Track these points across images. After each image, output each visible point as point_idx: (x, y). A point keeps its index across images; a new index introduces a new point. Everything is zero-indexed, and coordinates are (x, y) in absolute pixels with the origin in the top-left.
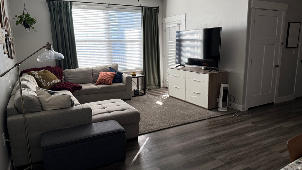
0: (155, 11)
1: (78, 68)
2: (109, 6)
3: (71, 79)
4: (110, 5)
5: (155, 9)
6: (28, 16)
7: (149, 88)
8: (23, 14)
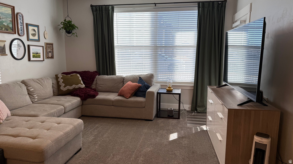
0: (220, 6)
1: (115, 75)
2: (155, 6)
3: (100, 86)
4: (156, 4)
5: (220, 3)
6: (70, 22)
7: (200, 110)
8: (65, 20)
